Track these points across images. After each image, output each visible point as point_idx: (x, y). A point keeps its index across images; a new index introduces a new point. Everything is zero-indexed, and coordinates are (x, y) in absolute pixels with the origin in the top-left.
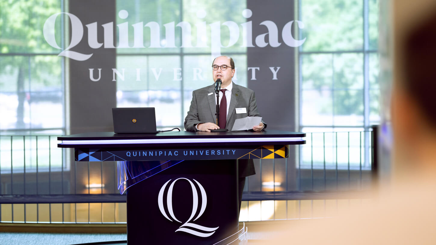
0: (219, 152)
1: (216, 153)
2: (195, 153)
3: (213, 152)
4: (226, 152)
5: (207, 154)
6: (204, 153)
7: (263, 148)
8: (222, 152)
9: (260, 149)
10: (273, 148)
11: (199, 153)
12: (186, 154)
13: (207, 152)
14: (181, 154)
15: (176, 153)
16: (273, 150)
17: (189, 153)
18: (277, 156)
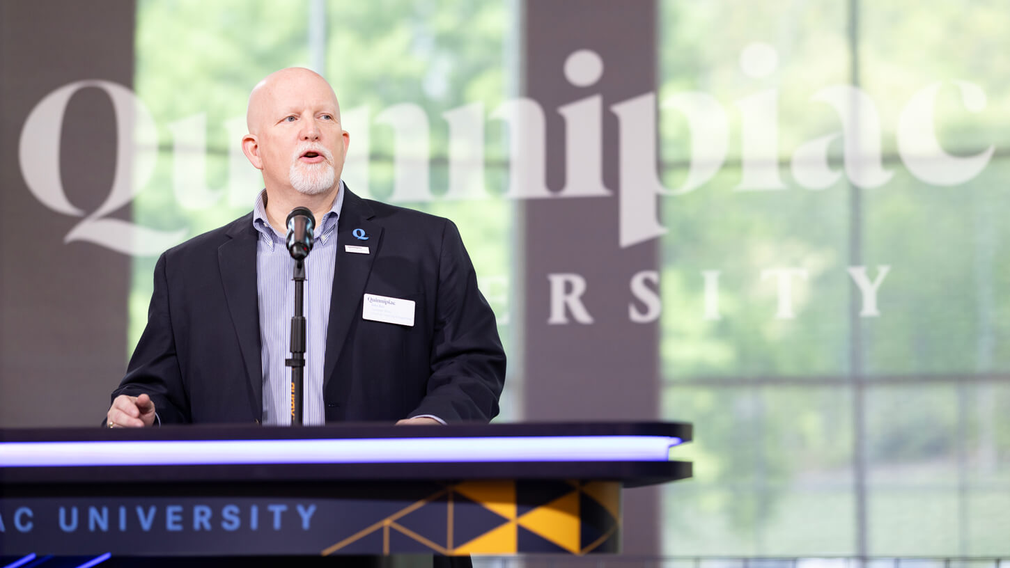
0: (231, 514)
1: (217, 519)
2: (114, 519)
3: (202, 514)
4: (266, 517)
5: (175, 523)
6: (160, 519)
7: (459, 499)
8: (245, 517)
9: (444, 499)
10: (512, 494)
11: (133, 519)
12: (68, 522)
13: (173, 514)
14: (46, 523)
15: (24, 519)
16: (507, 510)
17: (84, 518)
18: (529, 542)
